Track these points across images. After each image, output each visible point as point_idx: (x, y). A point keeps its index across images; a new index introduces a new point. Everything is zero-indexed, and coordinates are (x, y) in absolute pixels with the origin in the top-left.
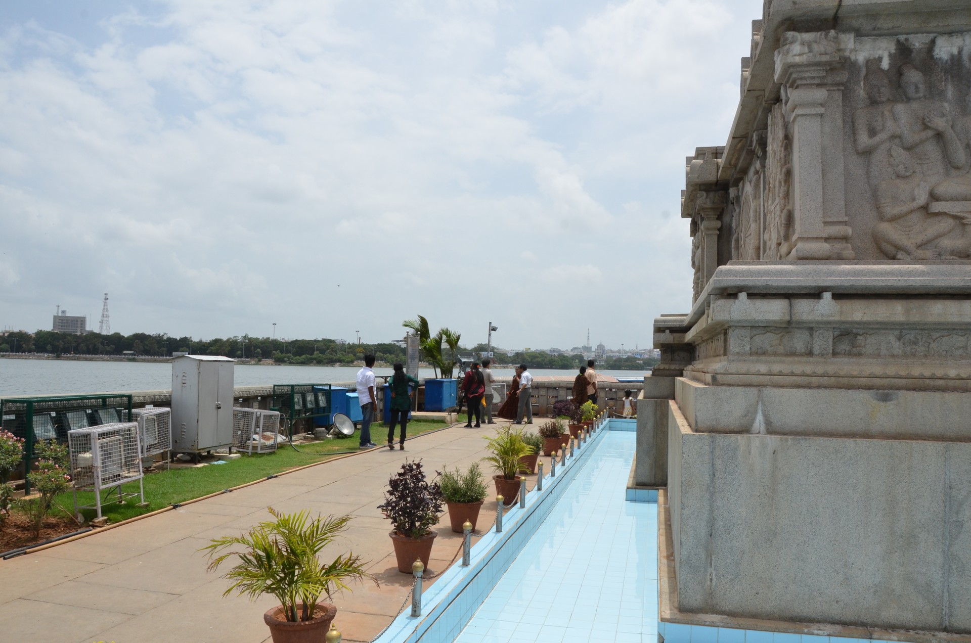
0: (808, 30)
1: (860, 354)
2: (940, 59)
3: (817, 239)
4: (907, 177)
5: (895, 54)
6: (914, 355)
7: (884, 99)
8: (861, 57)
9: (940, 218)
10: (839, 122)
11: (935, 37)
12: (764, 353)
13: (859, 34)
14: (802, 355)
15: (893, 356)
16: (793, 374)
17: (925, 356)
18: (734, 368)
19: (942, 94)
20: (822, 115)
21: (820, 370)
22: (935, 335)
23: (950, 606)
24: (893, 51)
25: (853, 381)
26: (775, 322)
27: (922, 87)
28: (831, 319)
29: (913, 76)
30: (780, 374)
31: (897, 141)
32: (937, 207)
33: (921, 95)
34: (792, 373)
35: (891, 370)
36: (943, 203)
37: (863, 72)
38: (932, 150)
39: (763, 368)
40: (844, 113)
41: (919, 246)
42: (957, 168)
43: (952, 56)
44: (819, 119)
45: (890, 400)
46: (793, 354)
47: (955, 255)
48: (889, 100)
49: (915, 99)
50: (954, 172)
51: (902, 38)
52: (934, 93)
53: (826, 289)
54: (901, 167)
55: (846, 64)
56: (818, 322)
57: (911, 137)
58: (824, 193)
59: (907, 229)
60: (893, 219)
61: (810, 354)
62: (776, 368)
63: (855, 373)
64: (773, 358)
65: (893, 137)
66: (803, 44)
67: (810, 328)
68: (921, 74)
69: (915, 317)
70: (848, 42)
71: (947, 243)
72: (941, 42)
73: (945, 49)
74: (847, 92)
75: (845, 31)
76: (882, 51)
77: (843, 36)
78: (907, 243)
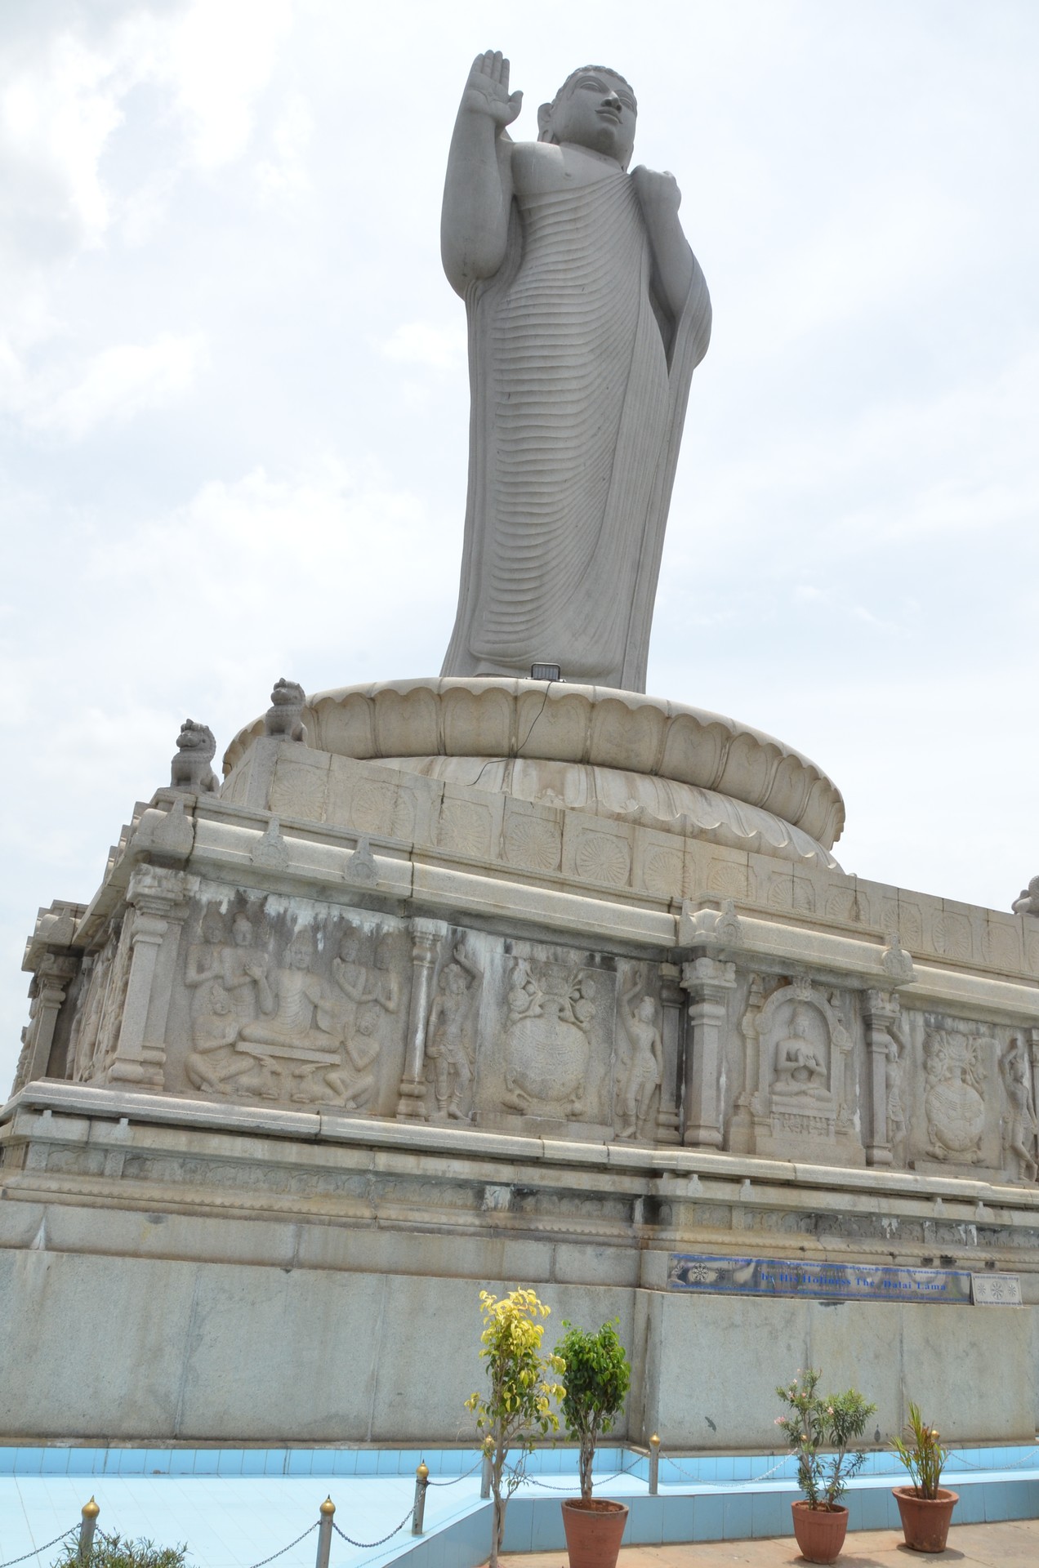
0: (162, 865)
1: (145, 1178)
2: (269, 914)
3: (134, 1061)
4: (223, 1015)
5: (233, 901)
6: (191, 1182)
7: (216, 941)
8: (204, 899)
9: (244, 1057)
10: (174, 954)
11: (268, 895)
12: (58, 1171)
13: (204, 877)
14: (94, 1175)
15: (174, 1182)
16: (80, 1193)
17: (201, 1184)
18: (26, 1183)
19: (264, 945)
20: (159, 945)
21: (106, 1191)
22: (213, 1165)
23: (183, 1415)
24: (232, 899)
25: (133, 1203)
26: (74, 1141)
27: (249, 936)
28: (124, 1143)
29: (243, 925)
30: (69, 1192)
31: (220, 980)
32: (242, 1046)
33: (247, 943)
34: (80, 1191)
35: (168, 1195)
36: (247, 1044)
37: (204, 912)
38: (247, 994)
39: (54, 1186)
40: (180, 946)
41: (223, 1080)
42: (265, 1014)
43: (279, 914)
44: (156, 948)
45: (160, 1223)
46: (85, 1173)
47: (250, 1092)
48: (220, 941)
49: (242, 946)
50: (262, 1017)
51: (242, 889)
52: (258, 943)
53: (124, 1115)
54: (218, 1006)
55: (190, 902)
56: (112, 1145)
57: (232, 980)
58: (148, 1018)
59: (215, 1063)
60: (204, 1052)
61: (101, 1174)
62: (67, 1186)
63: (137, 1196)
64: (65, 1176)
65: (217, 977)
66: (154, 877)
67: (106, 1150)
68: (250, 925)
69: (195, 1149)
70: (194, 884)
71: (245, 1080)
72: (272, 901)
73: (274, 907)
74: (186, 927)
75: (193, 874)
76: (222, 897)
77: (190, 877)
78: (213, 1076)
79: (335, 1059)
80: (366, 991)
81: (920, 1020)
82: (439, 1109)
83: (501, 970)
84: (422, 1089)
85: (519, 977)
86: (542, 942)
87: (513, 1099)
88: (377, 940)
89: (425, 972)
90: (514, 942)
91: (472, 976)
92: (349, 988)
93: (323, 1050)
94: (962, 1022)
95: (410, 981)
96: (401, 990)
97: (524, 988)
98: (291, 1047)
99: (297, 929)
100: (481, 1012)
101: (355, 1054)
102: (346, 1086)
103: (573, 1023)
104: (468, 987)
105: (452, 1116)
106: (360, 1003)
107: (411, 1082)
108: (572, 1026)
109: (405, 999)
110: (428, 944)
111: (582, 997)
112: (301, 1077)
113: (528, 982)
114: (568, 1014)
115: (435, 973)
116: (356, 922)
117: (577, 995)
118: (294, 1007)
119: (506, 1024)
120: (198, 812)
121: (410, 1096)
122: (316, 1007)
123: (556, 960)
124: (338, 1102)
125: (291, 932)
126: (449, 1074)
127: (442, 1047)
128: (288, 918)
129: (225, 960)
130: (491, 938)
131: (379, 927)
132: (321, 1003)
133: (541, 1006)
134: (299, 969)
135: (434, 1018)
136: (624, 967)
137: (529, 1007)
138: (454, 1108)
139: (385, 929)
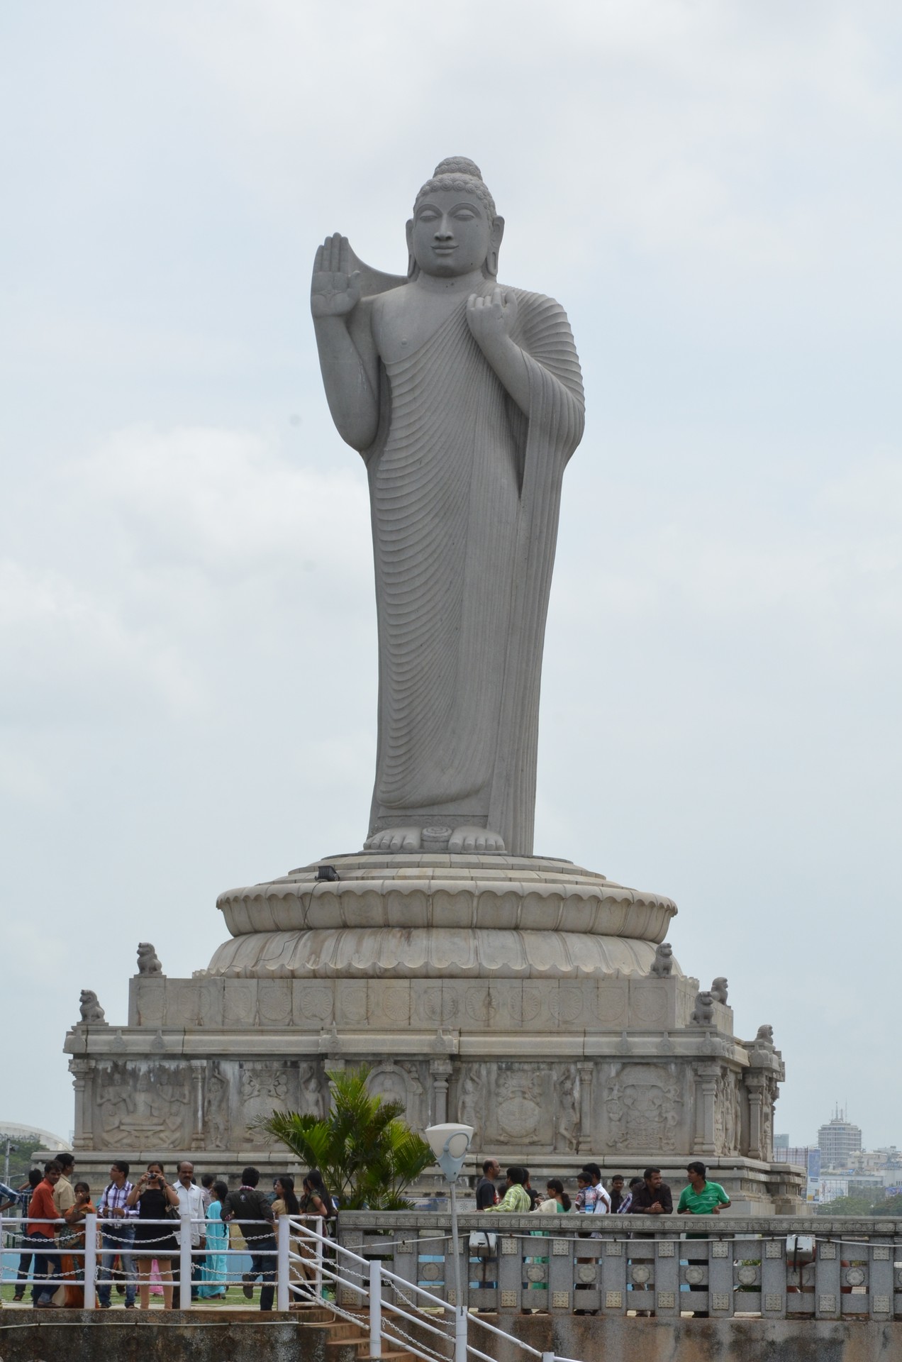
0: (78, 1058)
2: (128, 1070)
3: (80, 1139)
4: (113, 1115)
5: (113, 1067)
7: (106, 1085)
8: (101, 1066)
9: (123, 1131)
10: (90, 1093)
13: (99, 1060)
19: (128, 1083)
24: (112, 1065)
27: (119, 1081)
29: (117, 1076)
31: (110, 1101)
32: (122, 1128)
33: (120, 1084)
36: (124, 1126)
38: (122, 1104)
40: (92, 1089)
41: (116, 1142)
42: (130, 1112)
43: (132, 1069)
44: (83, 1092)
47: (127, 1146)
48: (108, 1085)
49: (118, 1085)
50: (129, 1114)
51: (113, 1061)
52: (124, 1082)
54: (110, 1112)
55: (95, 1070)
57: (115, 1100)
59: (112, 1136)
60: (108, 1132)
66: (75, 1064)
68: (120, 1076)
70: (93, 1063)
71: (125, 1141)
72: (128, 1063)
73: (130, 1066)
74: (94, 1081)
75: (93, 1059)
76: (108, 1066)
77: (91, 1061)
78: (111, 1141)
79: (161, 1128)
80: (172, 1096)
81: (494, 1067)
82: (212, 1143)
83: (238, 1077)
84: (203, 1136)
85: (245, 1079)
86: (258, 1061)
87: (247, 1135)
88: (177, 1072)
89: (200, 1084)
90: (244, 1063)
91: (223, 1082)
92: (165, 1096)
93: (156, 1125)
94: (526, 1064)
95: (194, 1089)
96: (190, 1093)
97: (249, 1084)
98: (142, 1125)
99: (141, 1074)
100: (230, 1098)
101: (170, 1125)
102: (169, 1139)
103: (276, 1097)
104: (222, 1088)
105: (217, 1146)
106: (171, 1102)
107: (198, 1133)
108: (275, 1098)
109: (193, 1097)
110: (200, 1071)
111: (279, 1084)
112: (147, 1137)
113: (251, 1081)
114: (273, 1093)
115: (206, 1083)
116: (167, 1066)
117: (276, 1083)
118: (142, 1108)
119: (243, 1102)
120: (90, 1032)
121: (197, 1140)
122: (151, 1107)
123: (267, 1067)
124: (165, 1146)
125: (138, 1075)
126: (215, 1128)
127: (210, 1117)
128: (137, 1069)
129: (110, 1092)
130: (232, 1063)
131: (178, 1066)
132: (153, 1105)
133: (259, 1091)
134: (143, 1091)
135: (206, 1104)
136: (303, 1066)
137: (252, 1093)
138: (218, 1143)
139: (181, 1067)
